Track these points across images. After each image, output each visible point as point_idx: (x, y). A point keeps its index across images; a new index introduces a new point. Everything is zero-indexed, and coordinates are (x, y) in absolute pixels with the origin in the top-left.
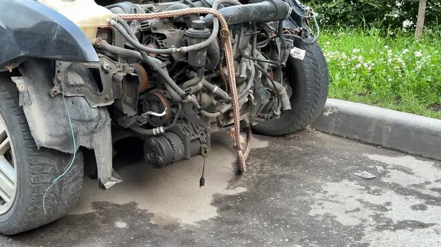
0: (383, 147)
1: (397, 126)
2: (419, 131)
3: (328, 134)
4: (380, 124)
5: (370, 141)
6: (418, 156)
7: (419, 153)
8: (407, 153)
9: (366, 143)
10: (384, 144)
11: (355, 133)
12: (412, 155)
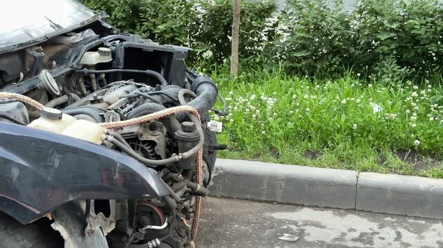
0: (278, 203)
1: (290, 181)
2: (312, 184)
3: (216, 197)
4: (272, 180)
5: (264, 199)
6: (315, 207)
7: (315, 204)
8: (303, 206)
9: (260, 201)
10: (279, 200)
11: (247, 193)
12: (309, 206)
